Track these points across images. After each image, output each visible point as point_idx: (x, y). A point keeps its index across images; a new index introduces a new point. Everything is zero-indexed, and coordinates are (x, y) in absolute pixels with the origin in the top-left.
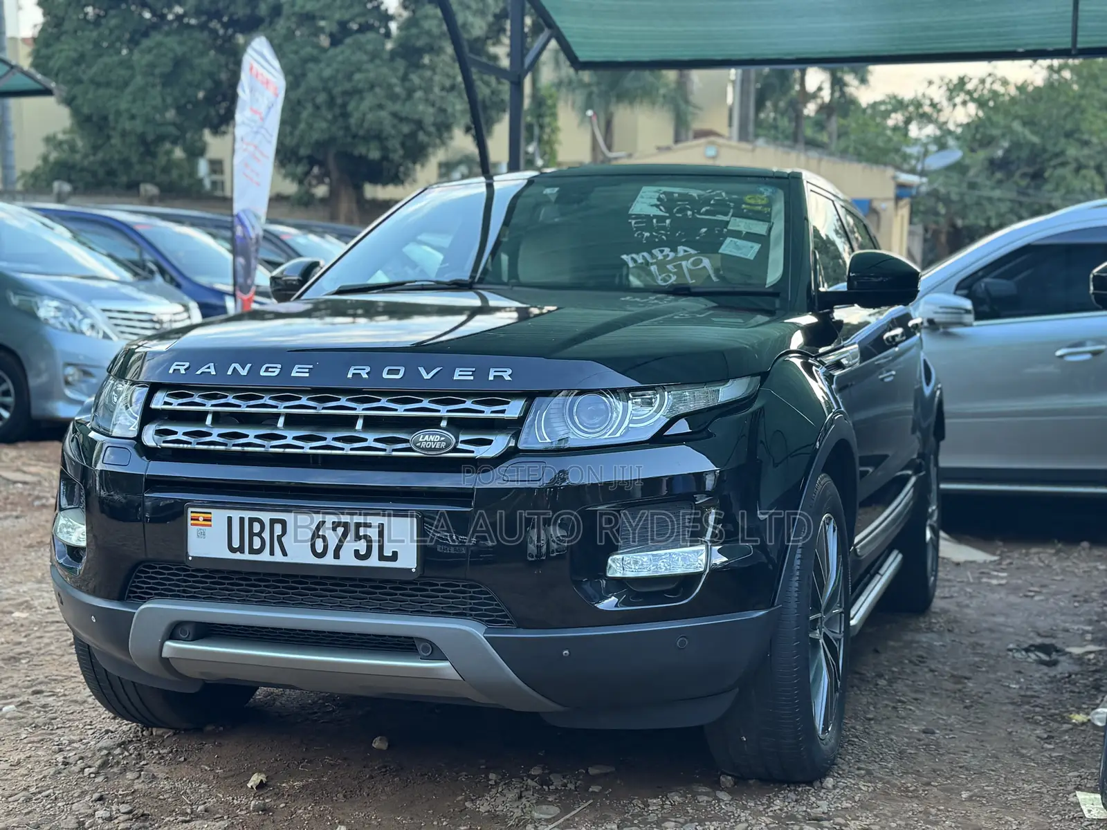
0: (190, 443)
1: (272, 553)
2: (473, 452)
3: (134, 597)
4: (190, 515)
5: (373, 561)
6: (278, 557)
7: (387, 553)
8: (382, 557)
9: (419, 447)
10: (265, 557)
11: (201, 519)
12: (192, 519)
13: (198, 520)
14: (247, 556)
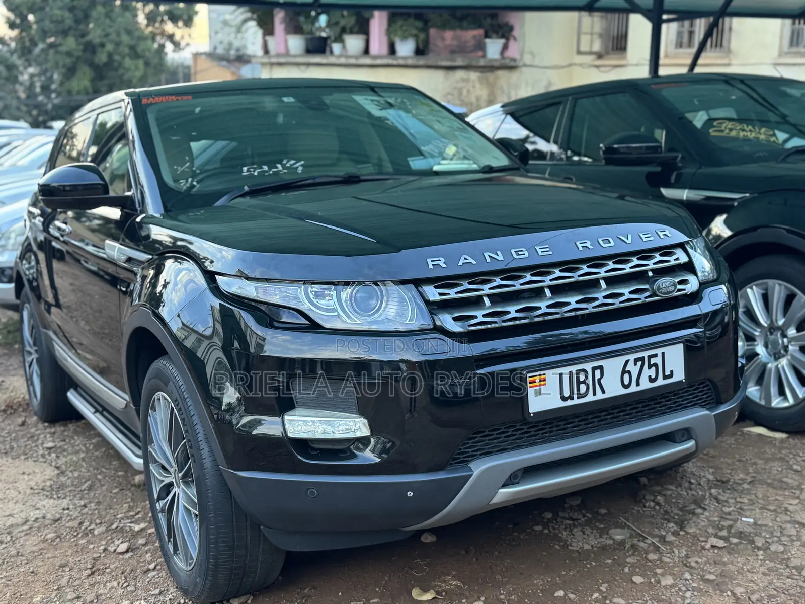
0: (496, 322)
1: (594, 394)
2: (684, 290)
3: (455, 463)
4: (529, 379)
5: (660, 382)
6: (600, 396)
7: (667, 373)
8: (665, 377)
9: (661, 293)
10: (590, 398)
11: (537, 381)
12: (530, 383)
13: (535, 382)
14: (576, 401)
